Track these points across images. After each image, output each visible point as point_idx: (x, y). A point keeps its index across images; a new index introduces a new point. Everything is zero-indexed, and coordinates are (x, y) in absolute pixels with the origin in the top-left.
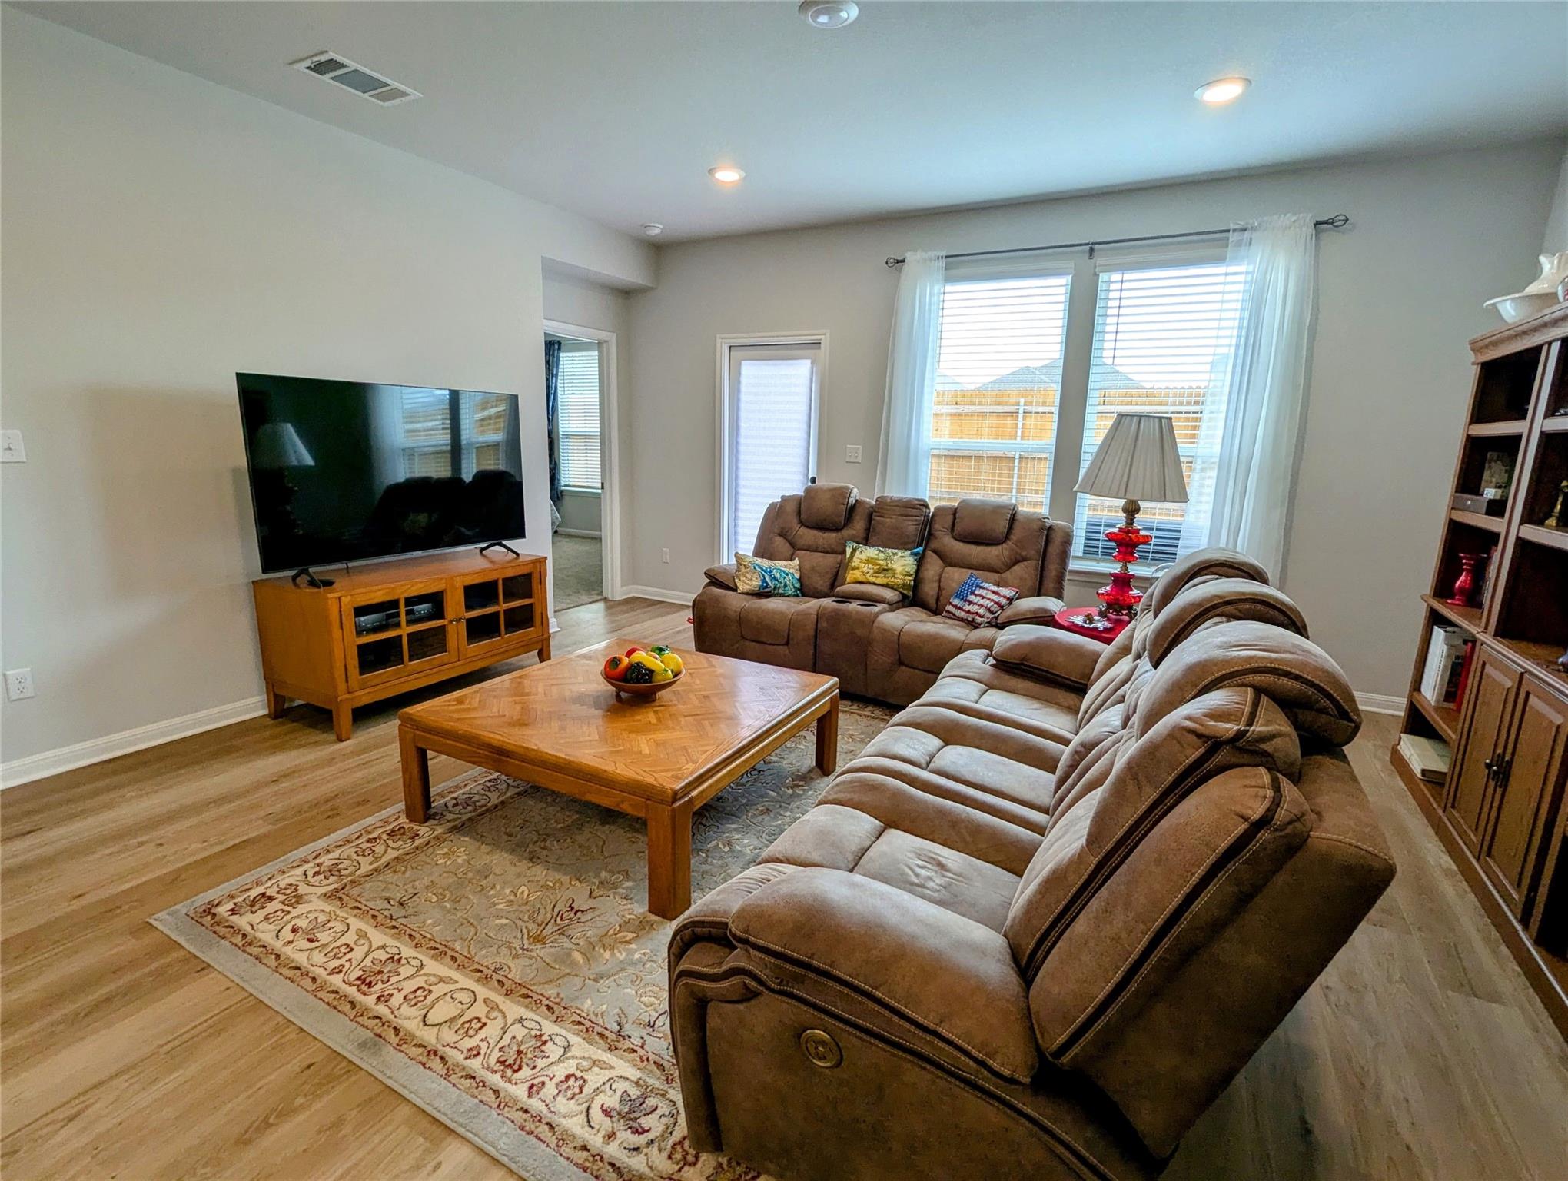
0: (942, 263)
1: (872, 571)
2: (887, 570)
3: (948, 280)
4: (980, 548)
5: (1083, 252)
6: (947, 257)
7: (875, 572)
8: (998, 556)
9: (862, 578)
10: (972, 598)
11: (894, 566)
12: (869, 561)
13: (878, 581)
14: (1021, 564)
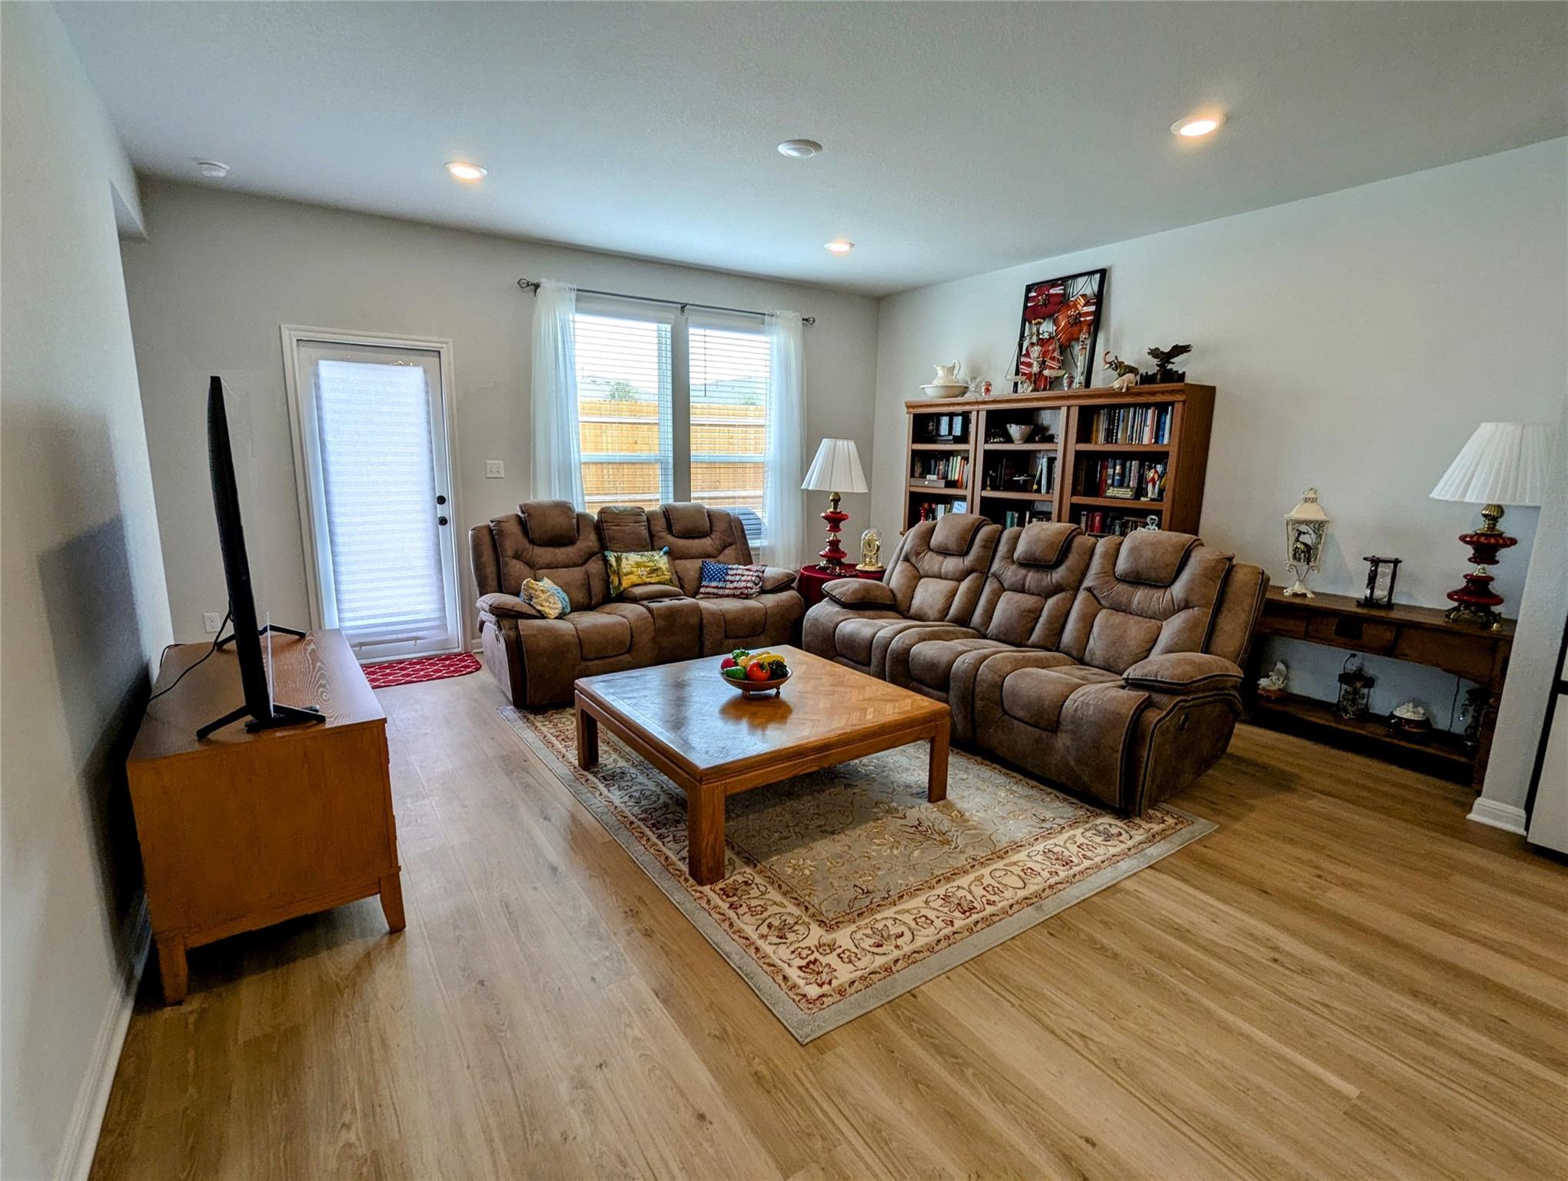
0: (573, 295)
1: (645, 573)
2: (656, 570)
3: (578, 310)
4: (696, 541)
5: (677, 308)
6: (578, 290)
7: (649, 574)
8: (711, 545)
9: (639, 581)
10: (728, 578)
11: (660, 565)
12: (638, 565)
13: (653, 580)
14: (730, 548)
